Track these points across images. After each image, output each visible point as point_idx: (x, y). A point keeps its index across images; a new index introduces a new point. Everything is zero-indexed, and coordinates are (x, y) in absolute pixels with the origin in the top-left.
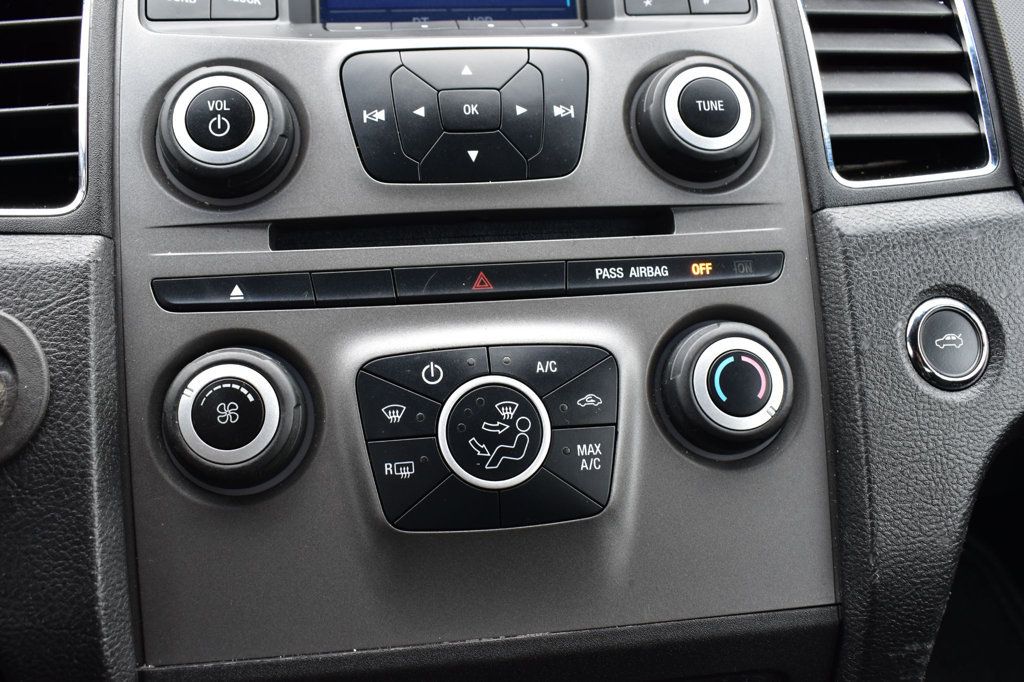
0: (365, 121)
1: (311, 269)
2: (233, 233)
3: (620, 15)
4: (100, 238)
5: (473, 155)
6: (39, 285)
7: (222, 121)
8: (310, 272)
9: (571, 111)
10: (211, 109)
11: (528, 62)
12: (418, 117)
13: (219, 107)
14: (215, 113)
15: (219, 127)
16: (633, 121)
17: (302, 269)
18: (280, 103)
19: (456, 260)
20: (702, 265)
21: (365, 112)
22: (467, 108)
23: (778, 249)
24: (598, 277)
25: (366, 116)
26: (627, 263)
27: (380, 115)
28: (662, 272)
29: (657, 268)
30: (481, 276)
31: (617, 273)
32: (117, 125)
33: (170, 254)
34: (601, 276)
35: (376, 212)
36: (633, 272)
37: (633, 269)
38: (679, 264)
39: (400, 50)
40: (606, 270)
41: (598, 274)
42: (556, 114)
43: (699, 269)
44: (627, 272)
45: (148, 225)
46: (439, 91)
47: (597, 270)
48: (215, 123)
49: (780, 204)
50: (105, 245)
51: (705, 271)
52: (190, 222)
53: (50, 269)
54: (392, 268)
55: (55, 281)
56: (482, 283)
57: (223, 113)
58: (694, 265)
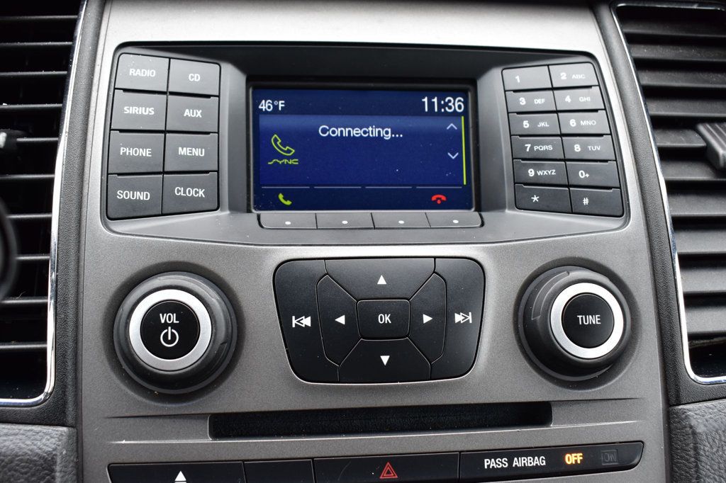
0: (294, 326)
1: (243, 458)
2: (178, 423)
3: (510, 208)
4: (65, 429)
5: (385, 359)
6: (13, 476)
7: (172, 333)
8: (243, 461)
9: (470, 318)
10: (163, 321)
11: (434, 272)
12: (339, 324)
13: (170, 320)
14: (166, 325)
15: (169, 338)
16: (520, 320)
17: (236, 458)
18: (222, 314)
19: (366, 452)
20: (574, 455)
21: (294, 317)
22: (381, 317)
23: (638, 439)
24: (486, 467)
25: (294, 322)
26: (511, 454)
27: (307, 322)
28: (540, 461)
29: (536, 458)
30: (388, 466)
31: (501, 463)
32: (80, 320)
33: (124, 442)
34: (489, 466)
35: (301, 408)
36: (516, 463)
37: (516, 459)
38: (554, 454)
39: (325, 259)
40: (493, 460)
41: (486, 464)
42: (457, 321)
43: (572, 459)
44: (511, 462)
45: (106, 416)
46: (358, 301)
47: (486, 460)
48: (166, 334)
49: (643, 399)
50: (69, 437)
51: (576, 461)
52: (142, 414)
53: (21, 461)
54: (312, 458)
55: (26, 473)
56: (388, 473)
57: (173, 326)
58: (567, 456)
